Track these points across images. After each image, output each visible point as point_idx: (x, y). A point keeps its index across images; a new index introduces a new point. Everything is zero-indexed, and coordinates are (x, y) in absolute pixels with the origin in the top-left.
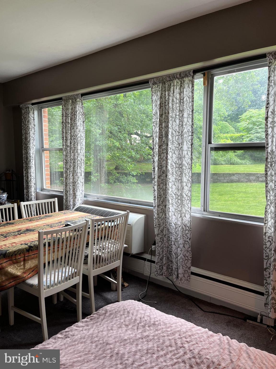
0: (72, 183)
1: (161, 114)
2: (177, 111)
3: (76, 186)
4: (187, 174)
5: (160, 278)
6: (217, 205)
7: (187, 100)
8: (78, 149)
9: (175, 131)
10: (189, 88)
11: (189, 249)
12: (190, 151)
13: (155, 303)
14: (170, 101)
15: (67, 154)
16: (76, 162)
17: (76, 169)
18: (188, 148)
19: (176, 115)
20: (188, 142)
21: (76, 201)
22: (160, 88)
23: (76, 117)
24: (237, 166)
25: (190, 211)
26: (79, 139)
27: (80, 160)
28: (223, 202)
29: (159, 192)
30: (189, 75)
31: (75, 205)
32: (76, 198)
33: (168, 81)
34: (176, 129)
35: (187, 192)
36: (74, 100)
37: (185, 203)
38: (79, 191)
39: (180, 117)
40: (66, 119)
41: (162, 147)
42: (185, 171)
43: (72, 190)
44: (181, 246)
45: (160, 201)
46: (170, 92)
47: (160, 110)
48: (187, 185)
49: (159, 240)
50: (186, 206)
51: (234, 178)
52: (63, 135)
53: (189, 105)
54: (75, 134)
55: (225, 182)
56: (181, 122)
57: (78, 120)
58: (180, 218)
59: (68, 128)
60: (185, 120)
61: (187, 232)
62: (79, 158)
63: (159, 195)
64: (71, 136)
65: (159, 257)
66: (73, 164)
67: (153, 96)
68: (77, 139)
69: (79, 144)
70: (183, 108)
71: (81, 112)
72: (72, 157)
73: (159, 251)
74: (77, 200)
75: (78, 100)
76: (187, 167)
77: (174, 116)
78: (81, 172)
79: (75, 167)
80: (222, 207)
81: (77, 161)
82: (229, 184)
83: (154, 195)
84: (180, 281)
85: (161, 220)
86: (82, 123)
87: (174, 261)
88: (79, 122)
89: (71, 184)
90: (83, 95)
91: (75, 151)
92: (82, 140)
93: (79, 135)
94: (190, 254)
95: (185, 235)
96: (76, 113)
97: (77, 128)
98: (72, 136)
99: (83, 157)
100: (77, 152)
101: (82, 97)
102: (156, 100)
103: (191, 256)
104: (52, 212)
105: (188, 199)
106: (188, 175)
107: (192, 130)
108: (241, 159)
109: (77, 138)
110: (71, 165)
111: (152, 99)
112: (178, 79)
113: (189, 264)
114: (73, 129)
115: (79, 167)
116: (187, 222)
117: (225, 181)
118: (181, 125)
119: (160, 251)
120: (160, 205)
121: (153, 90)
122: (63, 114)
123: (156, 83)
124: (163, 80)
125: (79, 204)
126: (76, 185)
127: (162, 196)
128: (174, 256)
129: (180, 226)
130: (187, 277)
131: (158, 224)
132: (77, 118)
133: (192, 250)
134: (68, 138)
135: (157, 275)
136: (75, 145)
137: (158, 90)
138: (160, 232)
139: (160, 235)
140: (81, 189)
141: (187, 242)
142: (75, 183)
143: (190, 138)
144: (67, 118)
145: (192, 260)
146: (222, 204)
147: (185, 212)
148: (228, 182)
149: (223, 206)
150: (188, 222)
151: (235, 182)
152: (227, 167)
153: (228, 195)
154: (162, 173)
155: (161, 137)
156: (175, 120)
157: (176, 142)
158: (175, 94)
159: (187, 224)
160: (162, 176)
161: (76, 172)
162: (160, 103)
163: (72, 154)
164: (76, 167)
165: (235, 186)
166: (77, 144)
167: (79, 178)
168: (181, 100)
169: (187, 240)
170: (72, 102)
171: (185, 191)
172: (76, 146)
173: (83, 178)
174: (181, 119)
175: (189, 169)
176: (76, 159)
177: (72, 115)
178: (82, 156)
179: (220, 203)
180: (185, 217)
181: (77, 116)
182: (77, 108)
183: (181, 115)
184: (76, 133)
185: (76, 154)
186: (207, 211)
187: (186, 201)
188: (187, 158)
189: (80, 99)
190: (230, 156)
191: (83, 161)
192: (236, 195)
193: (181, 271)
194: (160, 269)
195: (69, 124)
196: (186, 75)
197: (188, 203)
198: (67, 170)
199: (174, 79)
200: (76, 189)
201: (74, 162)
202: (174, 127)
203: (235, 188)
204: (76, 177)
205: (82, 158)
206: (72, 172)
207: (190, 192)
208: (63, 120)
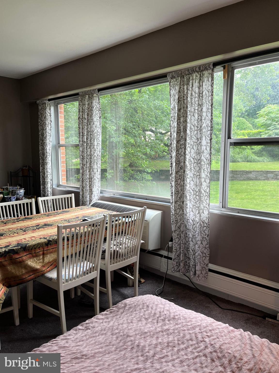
0: (88, 179)
1: (179, 108)
2: (196, 105)
3: (92, 183)
4: (206, 169)
5: (177, 274)
7: (206, 94)
8: (94, 145)
9: (194, 126)
10: (209, 81)
11: (207, 246)
12: (209, 146)
13: (172, 299)
14: (189, 95)
15: (83, 150)
16: (93, 158)
17: (92, 165)
18: (207, 143)
19: (195, 110)
20: (207, 137)
21: (93, 197)
22: (178, 82)
23: (92, 112)
24: (254, 163)
25: (208, 207)
26: (96, 135)
27: (97, 156)
29: (177, 188)
30: (209, 68)
31: (91, 201)
32: (92, 194)
33: (187, 75)
34: (194, 124)
35: (206, 188)
36: (91, 95)
37: (204, 199)
38: (95, 187)
39: (199, 112)
40: (82, 115)
41: (180, 142)
42: (204, 167)
43: (88, 186)
44: (199, 243)
45: (177, 197)
46: (189, 86)
47: (178, 105)
48: (205, 181)
49: (177, 236)
50: (205, 202)
51: (251, 176)
52: (79, 131)
53: (208, 99)
54: (91, 130)
55: (242, 180)
56: (199, 117)
57: (95, 115)
58: (198, 214)
59: (85, 124)
60: (204, 114)
61: (205, 228)
62: (95, 154)
63: (177, 191)
64: (88, 132)
65: (176, 254)
67: (171, 90)
68: (94, 135)
70: (202, 102)
71: (98, 108)
72: (88, 153)
73: (176, 247)
75: (95, 95)
76: (206, 163)
77: (193, 110)
78: (97, 168)
82: (246, 182)
83: (171, 191)
84: (197, 278)
85: (179, 217)
86: (99, 119)
87: (191, 257)
88: (95, 117)
90: (99, 90)
91: (92, 147)
92: (99, 135)
94: (208, 251)
95: (203, 232)
96: (92, 108)
97: (93, 124)
100: (94, 148)
101: (99, 92)
102: (174, 94)
103: (209, 253)
104: (68, 208)
105: (207, 196)
106: (206, 171)
107: (211, 125)
108: (258, 156)
110: (88, 160)
111: (170, 93)
112: (197, 73)
113: (207, 261)
114: (90, 124)
115: (95, 163)
116: (205, 219)
117: (242, 178)
118: (200, 120)
119: (178, 248)
120: (177, 201)
121: (171, 84)
122: (79, 110)
123: (174, 77)
124: (182, 74)
125: (95, 200)
126: (92, 181)
127: (179, 192)
128: (191, 253)
129: (198, 223)
130: (205, 274)
131: (176, 221)
133: (210, 247)
134: (85, 134)
135: (174, 272)
137: (177, 84)
138: (177, 228)
139: (177, 231)
140: (97, 185)
141: (205, 239)
142: (92, 179)
143: (209, 132)
144: (84, 114)
145: (210, 257)
147: (203, 208)
148: (245, 180)
150: (207, 219)
151: (252, 180)
152: (244, 165)
153: (244, 193)
154: (179, 168)
155: (179, 132)
156: (194, 114)
157: (195, 137)
158: (193, 88)
159: (205, 220)
160: (179, 172)
161: (92, 168)
162: (179, 98)
163: (89, 150)
164: (93, 162)
166: (94, 140)
167: (95, 174)
168: (200, 95)
169: (205, 236)
170: (89, 97)
171: (203, 187)
172: (93, 142)
173: (99, 174)
174: (200, 114)
175: (208, 165)
176: (92, 155)
177: (89, 111)
179: (236, 202)
180: (204, 213)
181: (94, 112)
182: (94, 103)
183: (200, 109)
185: (93, 150)
186: (226, 207)
187: (204, 197)
188: (206, 154)
189: (97, 94)
190: (247, 152)
191: (99, 157)
192: (253, 193)
193: (198, 268)
194: (177, 265)
195: (86, 119)
196: (205, 68)
197: (207, 199)
198: (83, 166)
199: (194, 72)
200: (92, 185)
201: (91, 158)
202: (192, 121)
203: (252, 185)
204: (93, 173)
205: (99, 153)
206: (88, 168)
207: (208, 188)
208: (80, 116)
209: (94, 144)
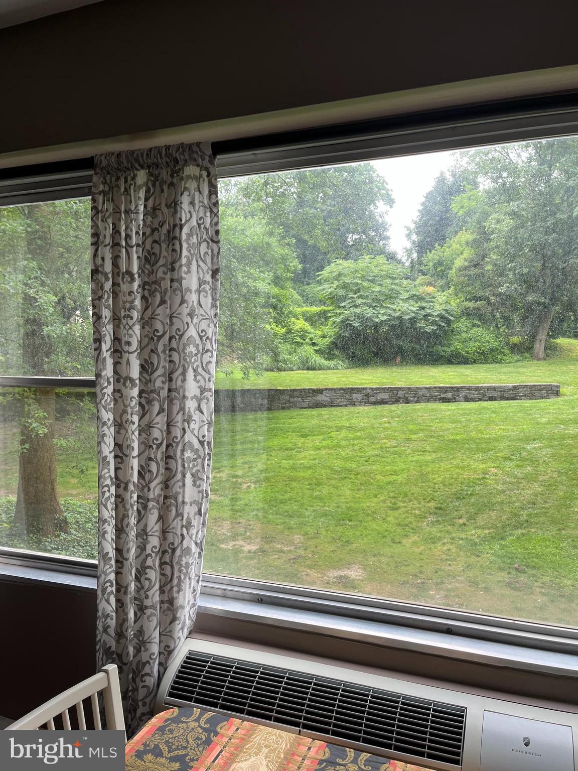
0: (157, 553)
3: (176, 567)
6: (301, 459)
8: (184, 397)
16: (179, 453)
17: (177, 488)
23: (177, 247)
24: (320, 372)
26: (192, 349)
27: (196, 445)
28: (313, 452)
31: (170, 653)
32: (174, 619)
36: (166, 171)
40: (114, 257)
43: (157, 586)
51: (320, 398)
54: (174, 328)
55: (305, 408)
57: (190, 263)
59: (129, 299)
62: (187, 438)
64: (150, 339)
66: (162, 464)
68: (183, 350)
69: (190, 374)
71: (207, 230)
72: (156, 433)
74: (180, 626)
75: (191, 170)
78: (197, 497)
79: (175, 479)
80: (313, 462)
81: (183, 451)
82: (315, 412)
88: (189, 271)
89: (154, 561)
90: (221, 147)
91: (176, 408)
92: (209, 354)
93: (192, 332)
96: (177, 229)
97: (183, 301)
98: (160, 338)
99: (208, 431)
100: (182, 409)
101: (216, 158)
108: (326, 359)
109: (181, 348)
110: (154, 467)
114: (163, 302)
115: (188, 476)
117: (305, 405)
122: (95, 235)
126: (176, 560)
132: (185, 253)
134: (129, 343)
136: (175, 376)
142: (174, 550)
144: (123, 255)
146: (311, 457)
148: (310, 407)
149: (315, 459)
151: (325, 406)
152: (303, 375)
153: (318, 435)
161: (176, 499)
164: (179, 476)
165: (326, 414)
166: (184, 374)
167: (188, 526)
170: (155, 180)
172: (179, 383)
176: (178, 443)
177: (155, 241)
178: (206, 427)
181: (185, 245)
182: (185, 206)
184: (177, 323)
185: (179, 418)
189: (202, 168)
190: (305, 352)
192: (333, 434)
195: (133, 280)
200: (175, 581)
203: (329, 419)
204: (177, 524)
205: (206, 433)
208: (99, 261)
209: (184, 390)
